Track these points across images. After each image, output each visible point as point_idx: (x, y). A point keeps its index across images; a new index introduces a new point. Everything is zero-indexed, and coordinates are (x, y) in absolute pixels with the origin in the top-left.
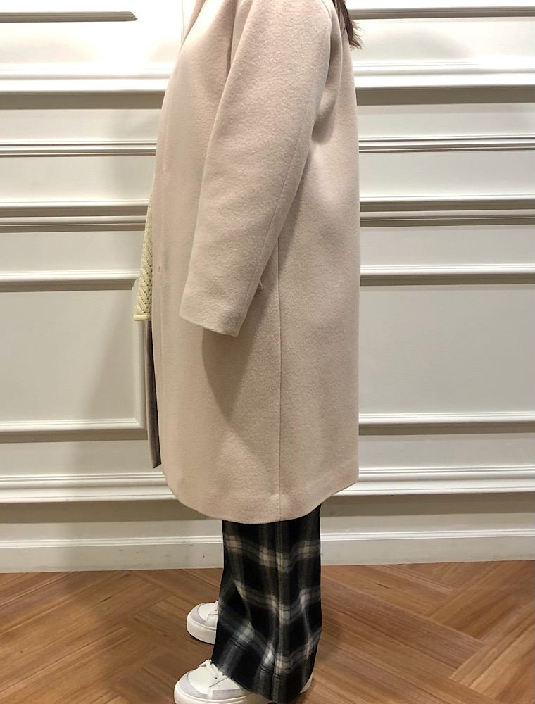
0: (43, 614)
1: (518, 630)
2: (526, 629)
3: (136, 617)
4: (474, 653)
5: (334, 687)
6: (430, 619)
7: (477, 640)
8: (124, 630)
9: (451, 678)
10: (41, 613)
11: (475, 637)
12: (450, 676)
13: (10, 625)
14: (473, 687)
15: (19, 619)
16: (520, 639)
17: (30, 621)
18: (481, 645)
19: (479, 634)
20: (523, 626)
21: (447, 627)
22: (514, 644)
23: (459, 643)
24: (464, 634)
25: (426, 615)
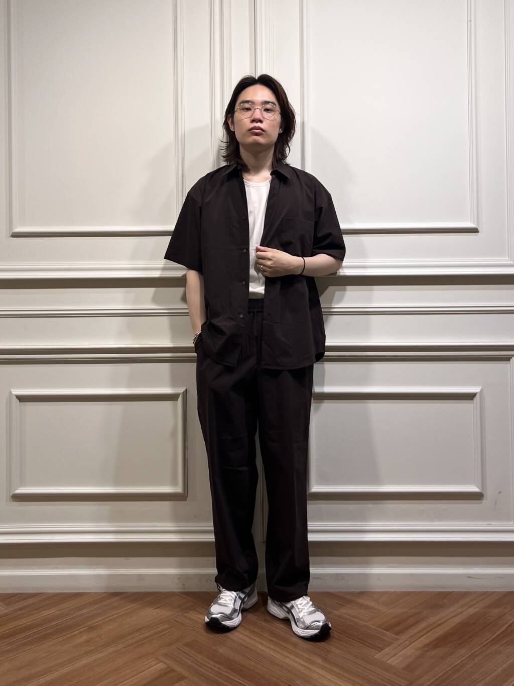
0: (115, 616)
1: (424, 632)
2: (430, 631)
3: (176, 619)
4: (393, 643)
5: (299, 661)
6: (368, 624)
7: (396, 636)
8: (167, 626)
9: (376, 657)
10: (113, 615)
11: (395, 634)
12: (375, 655)
13: (93, 622)
14: (389, 662)
15: (99, 619)
16: (424, 637)
17: (106, 620)
18: (398, 639)
19: (398, 633)
20: (429, 629)
21: (378, 629)
22: (421, 639)
23: (384, 638)
24: (388, 633)
25: (365, 622)
